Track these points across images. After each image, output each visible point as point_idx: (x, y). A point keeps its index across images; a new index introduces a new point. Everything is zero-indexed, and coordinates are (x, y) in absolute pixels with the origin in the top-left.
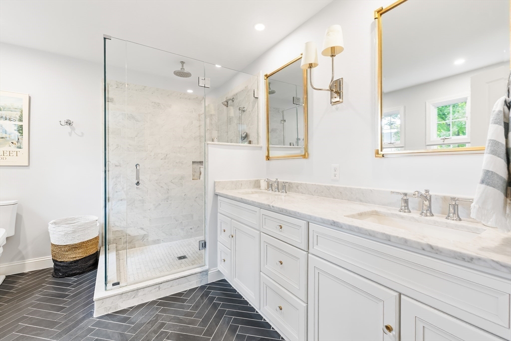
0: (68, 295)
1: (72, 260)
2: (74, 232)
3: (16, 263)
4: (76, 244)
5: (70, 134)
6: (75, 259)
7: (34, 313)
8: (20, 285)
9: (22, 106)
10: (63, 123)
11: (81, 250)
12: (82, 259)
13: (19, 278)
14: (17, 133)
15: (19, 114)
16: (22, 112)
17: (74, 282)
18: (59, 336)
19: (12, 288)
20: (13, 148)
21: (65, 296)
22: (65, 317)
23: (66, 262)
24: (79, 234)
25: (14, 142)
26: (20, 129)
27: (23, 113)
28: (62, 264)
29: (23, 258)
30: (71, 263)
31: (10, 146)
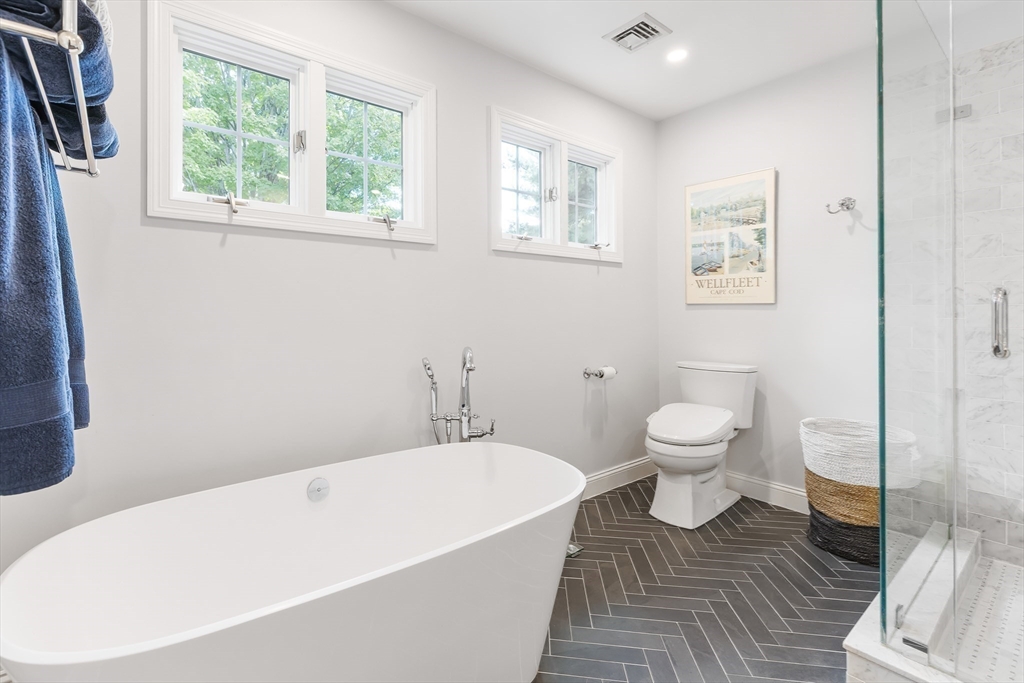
0: (814, 594)
1: (841, 519)
2: (845, 456)
3: (756, 480)
4: (849, 486)
5: (851, 230)
6: (847, 520)
7: (745, 586)
8: (752, 523)
9: (764, 193)
10: (835, 207)
11: (862, 506)
12: (865, 527)
13: (756, 510)
14: (757, 243)
15: (760, 208)
16: (764, 205)
17: (840, 573)
18: (760, 668)
19: (739, 521)
20: (752, 273)
21: (809, 592)
22: (788, 639)
23: (830, 518)
24: (858, 465)
25: (755, 261)
26: (761, 237)
27: (767, 206)
28: (822, 520)
29: (766, 476)
30: (840, 525)
31: (748, 269)
